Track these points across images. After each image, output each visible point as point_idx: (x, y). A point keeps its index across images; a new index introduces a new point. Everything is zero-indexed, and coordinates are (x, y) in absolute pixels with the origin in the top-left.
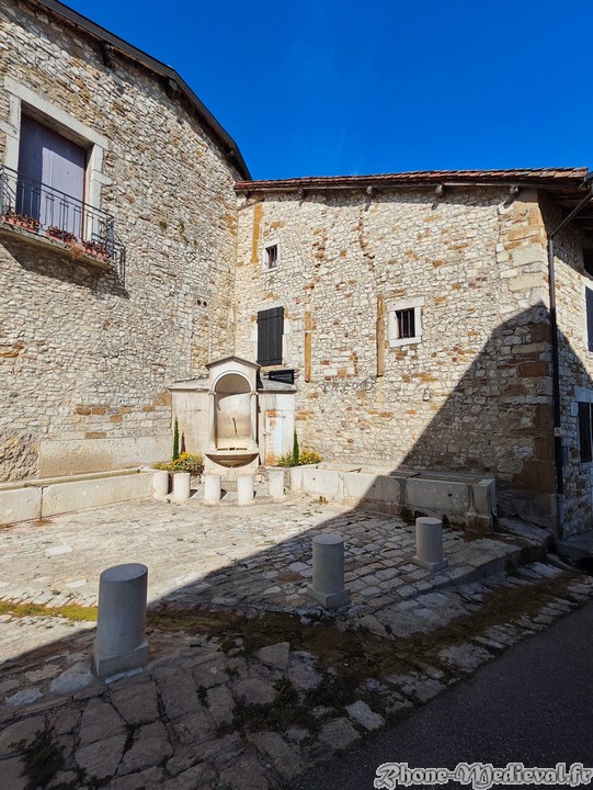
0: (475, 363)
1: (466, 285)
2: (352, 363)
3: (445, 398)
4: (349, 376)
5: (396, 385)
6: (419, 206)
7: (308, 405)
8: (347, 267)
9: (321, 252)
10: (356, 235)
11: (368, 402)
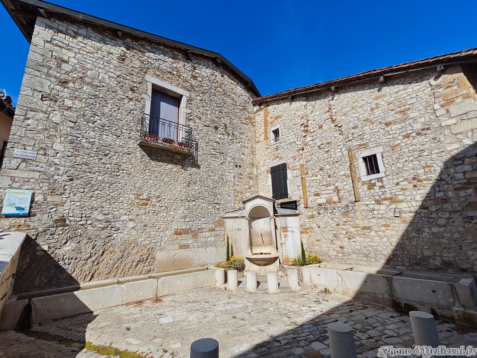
0: (433, 187)
1: (414, 134)
2: (336, 194)
3: (412, 214)
4: (334, 203)
5: (371, 206)
6: (368, 91)
7: (308, 223)
8: (324, 135)
9: (306, 128)
10: (328, 115)
11: (351, 219)
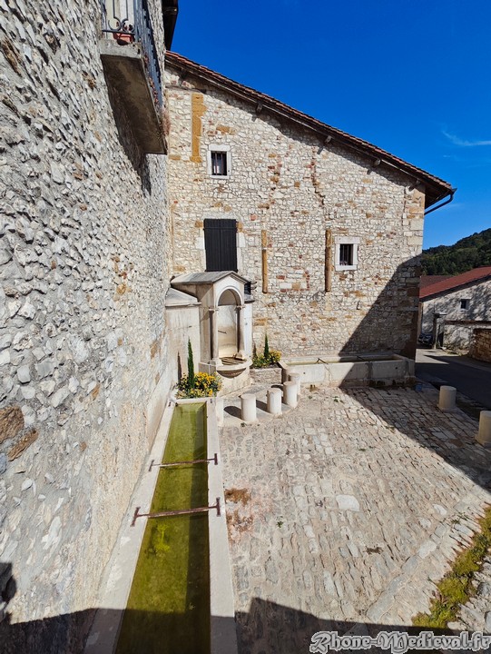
0: (386, 287)
1: (385, 235)
2: (305, 280)
3: (369, 308)
4: (302, 290)
5: (340, 298)
6: (359, 167)
7: (266, 313)
8: (300, 198)
9: (276, 176)
10: (308, 172)
11: (318, 310)
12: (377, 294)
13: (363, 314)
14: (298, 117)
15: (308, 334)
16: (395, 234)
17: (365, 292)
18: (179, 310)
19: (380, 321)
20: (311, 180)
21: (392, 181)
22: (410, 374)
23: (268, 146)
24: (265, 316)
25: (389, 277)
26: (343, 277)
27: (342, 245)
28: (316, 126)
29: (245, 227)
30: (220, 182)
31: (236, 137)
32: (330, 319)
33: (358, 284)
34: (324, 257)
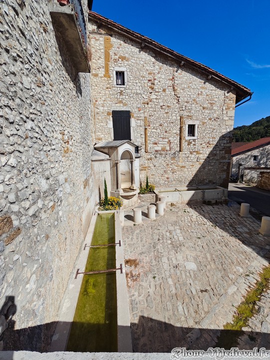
0: (213, 148)
1: (213, 119)
2: (168, 145)
3: (204, 160)
4: (167, 150)
5: (187, 155)
6: (199, 80)
8: (166, 98)
9: (152, 86)
10: (171, 83)
11: (175, 162)
12: (208, 153)
13: (200, 164)
14: (165, 50)
15: (170, 175)
16: (219, 119)
17: (201, 152)
18: (99, 162)
19: (210, 168)
20: (172, 88)
21: (218, 88)
22: (225, 197)
23: (148, 68)
24: (147, 165)
25: (215, 143)
26: (189, 143)
27: (189, 125)
28: (175, 55)
29: (135, 115)
30: (121, 89)
31: (130, 62)
32: (182, 167)
33: (198, 147)
34: (179, 132)
